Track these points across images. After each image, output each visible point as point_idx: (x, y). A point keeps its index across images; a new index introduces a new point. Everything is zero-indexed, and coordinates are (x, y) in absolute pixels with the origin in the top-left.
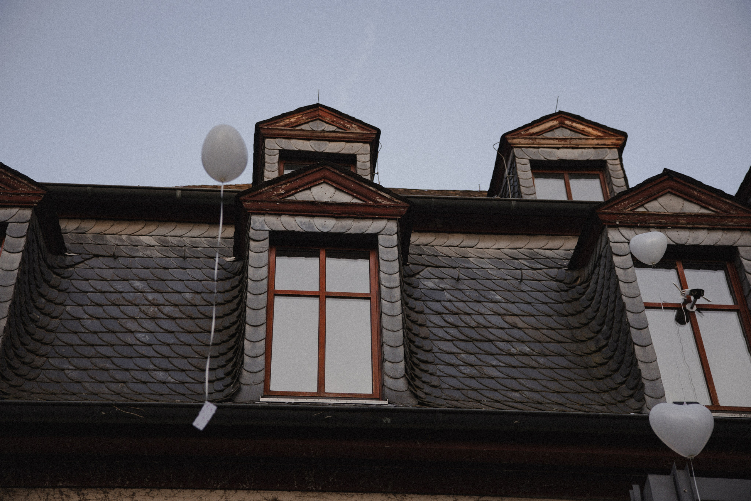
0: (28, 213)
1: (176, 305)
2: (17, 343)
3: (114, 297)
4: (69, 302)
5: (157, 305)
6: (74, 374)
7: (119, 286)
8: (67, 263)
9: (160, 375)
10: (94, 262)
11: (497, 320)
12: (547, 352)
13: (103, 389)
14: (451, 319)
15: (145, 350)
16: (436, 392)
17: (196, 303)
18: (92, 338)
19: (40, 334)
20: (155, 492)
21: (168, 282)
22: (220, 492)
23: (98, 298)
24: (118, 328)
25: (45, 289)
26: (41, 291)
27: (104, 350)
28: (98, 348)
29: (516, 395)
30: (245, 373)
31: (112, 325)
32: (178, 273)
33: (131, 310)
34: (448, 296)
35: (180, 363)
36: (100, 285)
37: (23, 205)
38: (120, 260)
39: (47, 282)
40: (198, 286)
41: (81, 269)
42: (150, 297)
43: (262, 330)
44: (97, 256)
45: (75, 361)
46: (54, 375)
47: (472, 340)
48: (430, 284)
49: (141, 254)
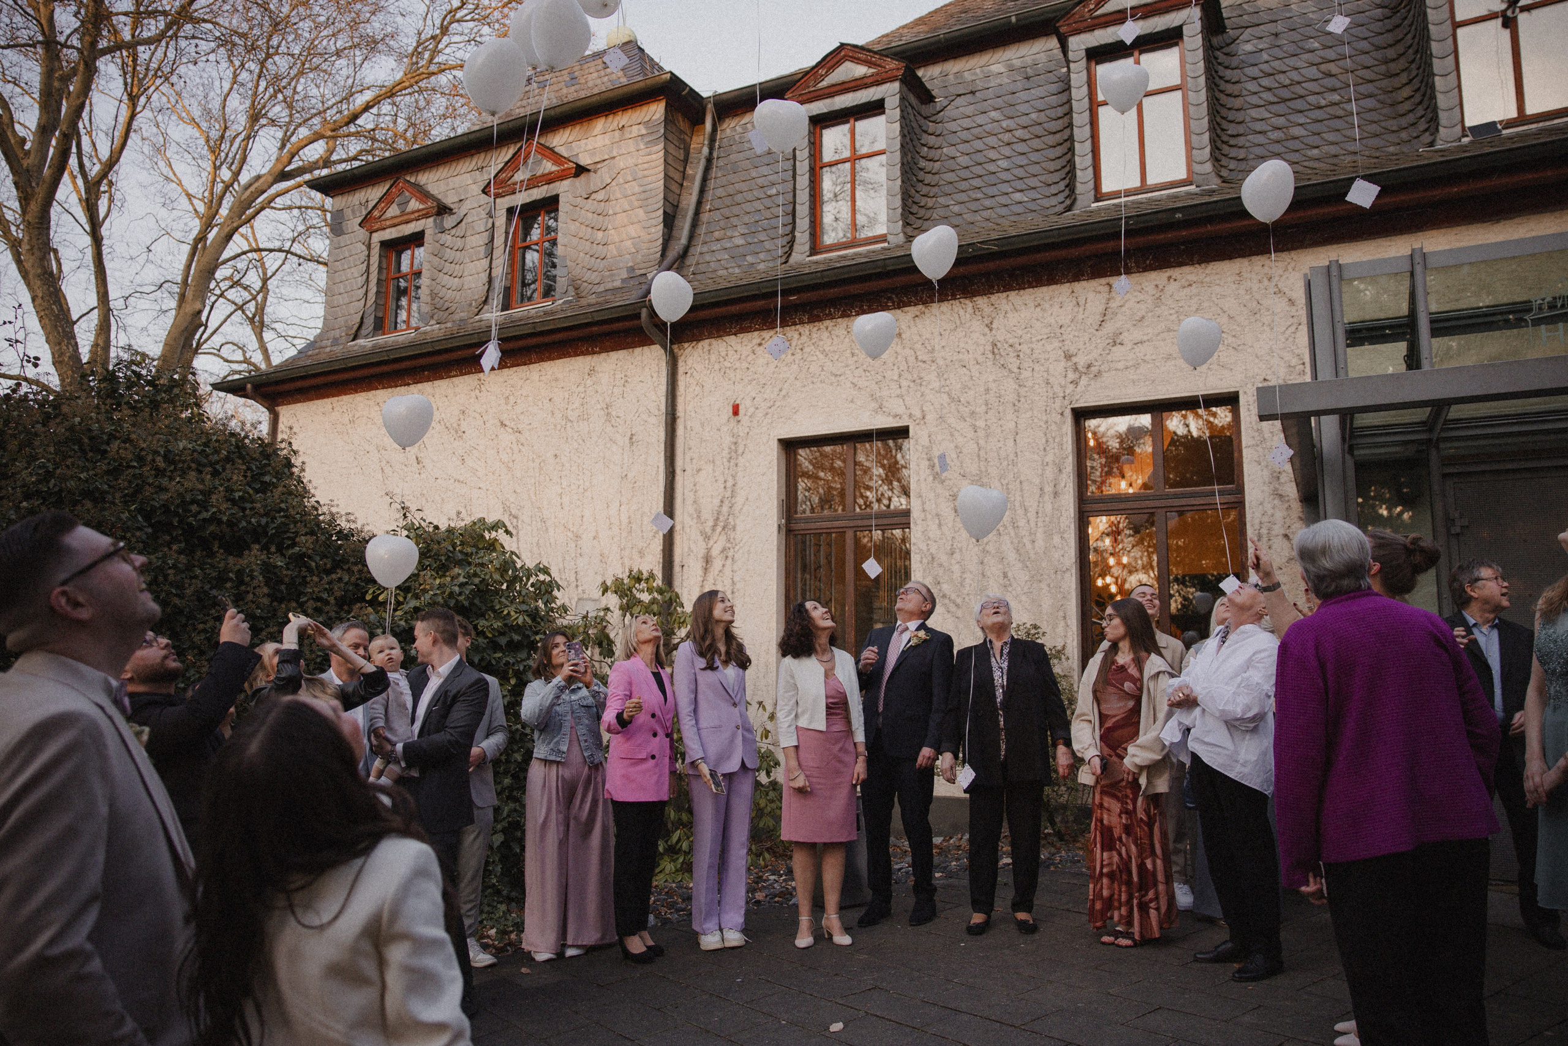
0: (896, 86)
1: (1025, 127)
2: (912, 192)
3: (975, 131)
4: (945, 144)
5: (1010, 131)
6: (956, 209)
7: (980, 120)
8: (938, 109)
9: (1018, 196)
10: (960, 101)
11: (1313, 72)
12: (1357, 96)
14: (1265, 82)
15: (1005, 176)
17: (1039, 121)
18: (965, 174)
19: (928, 179)
20: (1022, 292)
21: (1017, 107)
22: (1068, 285)
23: (965, 135)
24: (983, 160)
25: (926, 138)
26: (923, 142)
27: (976, 182)
28: (971, 181)
29: (1315, 151)
30: (1078, 185)
31: (979, 158)
32: (1023, 96)
33: (992, 141)
34: (1265, 56)
35: (1033, 182)
36: (966, 123)
37: (891, 80)
38: (977, 94)
39: (925, 132)
40: (1040, 104)
41: (950, 112)
42: (1004, 124)
43: (1088, 144)
44: (960, 95)
45: (955, 196)
46: (942, 212)
47: (1284, 100)
48: (1248, 47)
49: (993, 84)
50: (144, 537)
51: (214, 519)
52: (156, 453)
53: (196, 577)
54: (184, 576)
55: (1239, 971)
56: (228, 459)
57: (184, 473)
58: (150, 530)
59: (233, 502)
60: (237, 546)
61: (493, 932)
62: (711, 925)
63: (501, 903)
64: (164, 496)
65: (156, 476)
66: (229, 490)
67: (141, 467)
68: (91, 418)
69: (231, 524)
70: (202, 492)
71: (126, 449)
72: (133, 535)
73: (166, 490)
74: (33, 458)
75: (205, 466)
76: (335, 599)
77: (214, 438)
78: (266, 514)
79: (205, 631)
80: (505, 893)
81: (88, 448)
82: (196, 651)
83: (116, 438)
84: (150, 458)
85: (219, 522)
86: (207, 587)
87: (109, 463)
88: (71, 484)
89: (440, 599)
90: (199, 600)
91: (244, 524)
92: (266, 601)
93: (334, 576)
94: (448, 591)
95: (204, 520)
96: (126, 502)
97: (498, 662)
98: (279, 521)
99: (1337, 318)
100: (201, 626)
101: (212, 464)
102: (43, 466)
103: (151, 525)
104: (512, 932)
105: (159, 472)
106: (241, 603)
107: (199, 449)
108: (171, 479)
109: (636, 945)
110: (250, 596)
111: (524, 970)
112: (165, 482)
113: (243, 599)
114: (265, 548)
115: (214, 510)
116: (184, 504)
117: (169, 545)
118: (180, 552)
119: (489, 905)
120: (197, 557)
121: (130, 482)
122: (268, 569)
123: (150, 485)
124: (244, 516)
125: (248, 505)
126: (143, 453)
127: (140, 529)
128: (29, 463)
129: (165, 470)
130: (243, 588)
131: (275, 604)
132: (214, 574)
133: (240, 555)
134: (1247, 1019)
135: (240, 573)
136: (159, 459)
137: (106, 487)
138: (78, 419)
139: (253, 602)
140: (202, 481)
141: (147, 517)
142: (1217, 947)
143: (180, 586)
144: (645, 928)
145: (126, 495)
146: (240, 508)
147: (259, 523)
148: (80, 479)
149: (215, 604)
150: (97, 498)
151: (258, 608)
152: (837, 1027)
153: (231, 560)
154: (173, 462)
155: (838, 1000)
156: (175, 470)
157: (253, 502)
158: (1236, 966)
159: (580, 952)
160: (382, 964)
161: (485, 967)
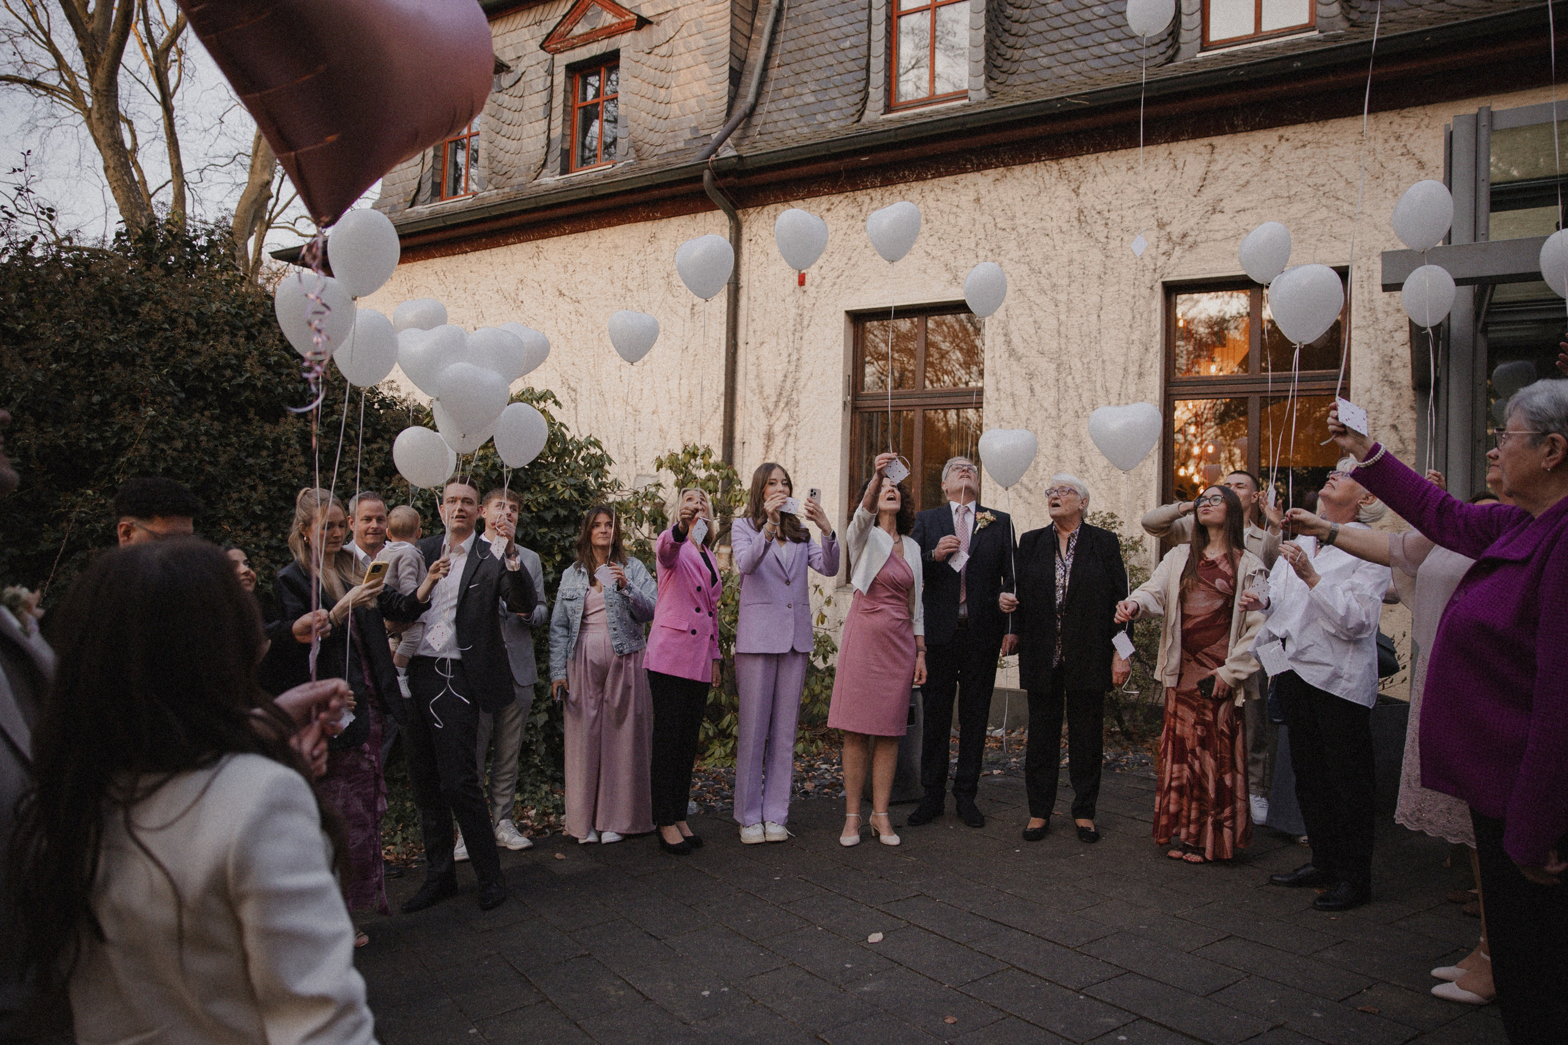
2: (997, 43)
6: (1045, 61)
9: (1114, 47)
13: (1067, 70)
15: (1100, 24)
16: (1375, 7)
18: (1057, 22)
19: (1016, 28)
20: (1114, 153)
22: (1165, 145)
24: (1077, 7)
27: (1069, 32)
28: (1062, 31)
30: (1183, 32)
31: (1072, 4)
45: (1045, 48)
46: (1028, 65)
50: (176, 402)
51: (249, 385)
52: (188, 314)
53: (231, 445)
54: (217, 443)
55: (1320, 899)
57: (216, 338)
59: (269, 367)
61: (533, 813)
62: (752, 817)
63: (545, 783)
64: (198, 360)
65: (189, 339)
66: (264, 354)
67: (173, 329)
68: (122, 279)
69: (266, 390)
70: (236, 356)
71: (156, 310)
72: (164, 399)
73: (198, 353)
74: (62, 319)
75: (239, 329)
76: (376, 469)
77: (250, 300)
79: (241, 500)
80: (549, 773)
81: (118, 310)
83: (148, 300)
84: (181, 320)
85: (254, 387)
86: (243, 455)
87: (140, 325)
88: (101, 346)
89: (481, 471)
91: (280, 390)
93: (375, 446)
94: (490, 462)
95: (239, 385)
96: (157, 367)
97: (542, 537)
100: (235, 496)
101: (247, 328)
102: (72, 328)
103: (184, 390)
104: (551, 814)
105: (191, 335)
106: (277, 472)
107: (233, 311)
108: (204, 342)
109: (674, 835)
110: (287, 465)
111: (558, 856)
112: (197, 345)
115: (248, 375)
116: (217, 368)
118: (213, 418)
119: (532, 785)
120: (232, 424)
121: (161, 345)
123: (182, 348)
124: (280, 383)
125: (286, 371)
126: (175, 315)
127: (173, 394)
128: (59, 323)
129: (197, 333)
130: (280, 456)
132: (251, 442)
133: (276, 422)
134: (1330, 955)
135: (275, 441)
136: (190, 321)
137: (137, 350)
138: (106, 279)
139: (290, 471)
140: (237, 345)
141: (181, 383)
142: (1296, 870)
143: (214, 454)
144: (682, 819)
145: (160, 358)
146: (275, 373)
147: (296, 390)
148: (110, 341)
149: (251, 473)
150: (128, 361)
151: (295, 477)
152: (876, 937)
153: (267, 427)
154: (206, 325)
155: (881, 907)
156: (209, 332)
157: (289, 367)
158: (1317, 892)
159: (616, 838)
160: (238, 926)
161: (522, 850)
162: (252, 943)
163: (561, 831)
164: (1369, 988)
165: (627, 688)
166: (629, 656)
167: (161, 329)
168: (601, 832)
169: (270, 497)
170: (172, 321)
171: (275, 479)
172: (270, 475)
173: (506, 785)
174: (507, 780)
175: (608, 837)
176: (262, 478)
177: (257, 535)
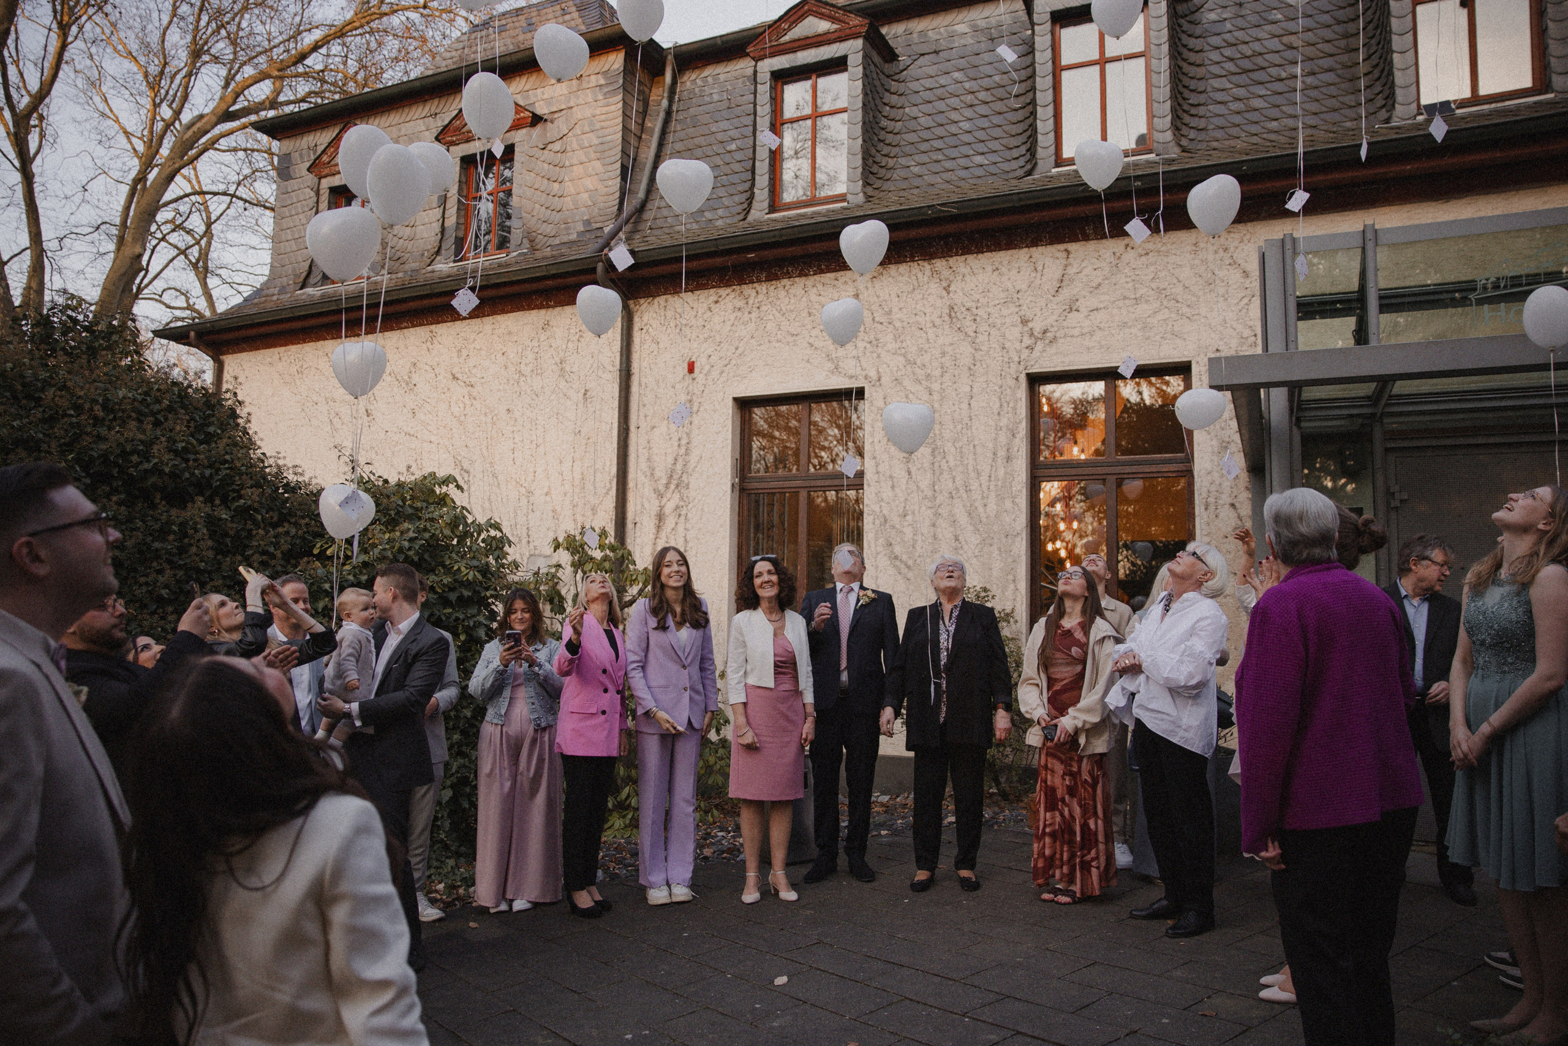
0: (859, 43)
1: (988, 90)
2: (873, 151)
3: (939, 92)
4: (907, 104)
5: (973, 93)
6: (916, 170)
7: (943, 80)
8: (901, 68)
9: (979, 159)
10: (922, 61)
11: (1274, 44)
12: (1317, 70)
13: (937, 179)
14: (1228, 52)
15: (967, 138)
16: (1202, 136)
17: (1003, 84)
18: (926, 135)
19: (890, 138)
20: (980, 256)
21: (980, 68)
22: (1026, 250)
23: (928, 95)
24: (945, 121)
25: (888, 97)
26: (885, 101)
27: (938, 144)
28: (932, 142)
29: (1275, 124)
30: (1039, 150)
31: (940, 119)
32: (987, 57)
33: (954, 102)
34: (1228, 26)
35: (994, 145)
36: (928, 83)
37: (855, 36)
38: (941, 54)
39: (888, 91)
40: (1003, 66)
41: (913, 71)
42: (967, 85)
43: (1051, 108)
44: (923, 55)
45: (916, 158)
46: (903, 173)
47: (1246, 71)
48: (1213, 16)
49: (957, 45)
51: (157, 470)
52: (94, 401)
53: (137, 529)
55: (1173, 928)
56: (170, 409)
57: (124, 423)
58: (88, 481)
59: (176, 453)
60: (179, 498)
61: (441, 886)
62: (659, 879)
63: (450, 858)
64: (103, 446)
65: (94, 425)
66: (172, 441)
67: (79, 415)
68: (24, 364)
69: (173, 475)
70: (142, 442)
71: (61, 397)
73: (106, 439)
75: (146, 415)
76: (282, 553)
77: (156, 387)
78: (210, 466)
79: (147, 584)
80: (454, 848)
81: (21, 395)
82: (137, 605)
83: (51, 385)
84: (87, 406)
85: (161, 473)
86: (149, 539)
87: (44, 411)
89: (389, 554)
90: (140, 552)
91: (187, 475)
92: (210, 554)
93: (280, 530)
94: (397, 545)
95: (146, 471)
97: (448, 618)
98: (225, 472)
99: (1290, 291)
100: (142, 580)
101: (153, 414)
103: (88, 475)
104: (459, 887)
105: (97, 421)
107: (140, 398)
108: (110, 429)
109: (584, 900)
110: (194, 549)
111: (472, 924)
112: (103, 431)
113: (186, 552)
114: (209, 500)
115: (156, 460)
116: (124, 454)
117: (108, 496)
119: (437, 860)
120: (137, 509)
121: (66, 430)
122: (212, 522)
123: (87, 434)
124: (188, 467)
125: (192, 457)
126: (81, 401)
129: (103, 419)
130: (186, 541)
131: (219, 557)
132: (157, 527)
133: (183, 507)
134: (1179, 973)
135: (182, 525)
136: (96, 407)
137: (41, 436)
138: (9, 365)
139: (196, 554)
140: (144, 432)
141: (85, 468)
142: (1152, 905)
144: (593, 883)
145: (65, 444)
146: (183, 459)
147: (202, 474)
148: (13, 427)
149: (157, 557)
150: (33, 447)
151: (201, 561)
152: (782, 980)
153: (174, 512)
154: (112, 411)
155: (783, 955)
156: (115, 419)
157: (197, 453)
158: (1170, 922)
159: (528, 906)
160: (325, 924)
161: (434, 921)
162: (338, 940)
163: (471, 903)
164: (1209, 997)
165: (541, 760)
166: (544, 729)
167: (65, 415)
168: (512, 901)
169: (178, 582)
170: (78, 408)
171: (181, 562)
172: (175, 559)
173: (419, 859)
174: (420, 855)
175: (519, 905)
176: (170, 562)
177: (163, 618)
